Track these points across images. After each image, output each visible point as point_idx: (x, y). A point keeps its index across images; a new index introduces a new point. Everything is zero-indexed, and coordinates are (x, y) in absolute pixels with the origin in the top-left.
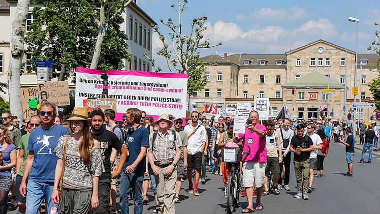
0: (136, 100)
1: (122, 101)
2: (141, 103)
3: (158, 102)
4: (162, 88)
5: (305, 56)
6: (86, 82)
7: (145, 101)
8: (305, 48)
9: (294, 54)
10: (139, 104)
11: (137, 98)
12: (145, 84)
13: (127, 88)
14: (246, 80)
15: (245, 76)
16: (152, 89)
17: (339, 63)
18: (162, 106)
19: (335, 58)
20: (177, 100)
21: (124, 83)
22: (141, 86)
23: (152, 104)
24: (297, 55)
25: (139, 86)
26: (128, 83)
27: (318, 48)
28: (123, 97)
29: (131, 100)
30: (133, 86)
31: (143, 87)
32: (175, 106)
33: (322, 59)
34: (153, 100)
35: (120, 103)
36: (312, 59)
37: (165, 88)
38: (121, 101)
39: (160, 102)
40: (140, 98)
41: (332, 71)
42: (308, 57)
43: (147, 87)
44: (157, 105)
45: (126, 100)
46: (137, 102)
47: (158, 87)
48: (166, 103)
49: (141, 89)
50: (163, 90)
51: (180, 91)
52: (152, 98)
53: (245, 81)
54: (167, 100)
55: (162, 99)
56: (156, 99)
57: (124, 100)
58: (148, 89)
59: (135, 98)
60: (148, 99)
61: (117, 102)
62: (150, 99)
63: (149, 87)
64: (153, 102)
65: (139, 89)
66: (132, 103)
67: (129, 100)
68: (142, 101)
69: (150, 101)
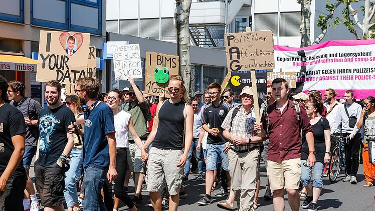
0: (336, 74)
1: (321, 77)
2: (341, 76)
3: (361, 74)
4: (365, 57)
6: (283, 60)
7: (346, 74)
10: (339, 78)
11: (336, 71)
12: (345, 55)
13: (325, 61)
16: (354, 60)
18: (366, 78)
21: (322, 56)
22: (341, 58)
23: (354, 77)
25: (338, 57)
26: (326, 56)
28: (321, 72)
29: (330, 75)
30: (331, 58)
31: (343, 58)
35: (318, 79)
37: (369, 57)
38: (319, 77)
39: (363, 74)
40: (340, 71)
43: (347, 57)
44: (360, 78)
45: (325, 75)
46: (337, 76)
47: (360, 57)
48: (370, 73)
49: (342, 60)
50: (366, 60)
52: (354, 70)
54: (371, 70)
55: (365, 70)
56: (358, 71)
57: (322, 75)
58: (349, 60)
59: (334, 71)
60: (350, 71)
61: (315, 79)
62: (352, 72)
63: (350, 57)
64: (356, 73)
65: (338, 61)
66: (331, 78)
67: (328, 75)
68: (343, 74)
69: (352, 74)
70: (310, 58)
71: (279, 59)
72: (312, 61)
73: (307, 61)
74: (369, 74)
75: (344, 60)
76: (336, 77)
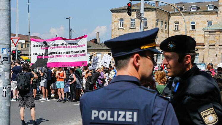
0: (62, 54)
2: (65, 55)
4: (76, 45)
6: (36, 46)
7: (67, 54)
10: (64, 56)
11: (62, 53)
12: (66, 44)
13: (57, 48)
14: (177, 27)
15: (176, 23)
16: (71, 47)
18: (76, 56)
20: (83, 51)
21: (55, 45)
22: (65, 46)
23: (71, 56)
25: (63, 46)
26: (57, 45)
28: (55, 53)
30: (59, 46)
31: (66, 46)
32: (83, 55)
34: (72, 53)
35: (54, 57)
39: (75, 54)
40: (64, 53)
43: (68, 46)
44: (74, 56)
46: (63, 55)
47: (74, 45)
50: (76, 47)
51: (84, 45)
53: (176, 29)
54: (78, 52)
55: (76, 52)
56: (73, 52)
57: (56, 55)
58: (68, 47)
59: (61, 53)
60: (69, 52)
62: (70, 53)
63: (69, 46)
64: (72, 54)
65: (63, 47)
66: (60, 56)
67: (58, 55)
68: (66, 54)
69: (70, 54)
70: (49, 46)
71: (33, 46)
72: (51, 47)
73: (48, 47)
74: (77, 54)
75: (66, 47)
76: (62, 56)
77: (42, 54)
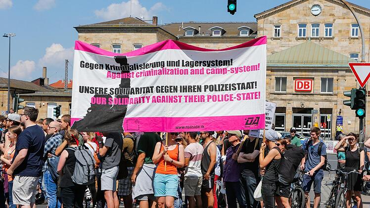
0: (179, 93)
1: (154, 97)
2: (186, 97)
3: (217, 93)
4: (223, 67)
5: (288, 20)
6: (91, 66)
7: (193, 94)
8: (289, 7)
9: (270, 18)
10: (183, 99)
11: (179, 89)
12: (191, 64)
13: (160, 73)
16: (205, 71)
17: (348, 32)
18: (224, 98)
19: (342, 24)
20: (250, 85)
21: (155, 65)
22: (185, 68)
23: (206, 98)
24: (274, 18)
25: (181, 67)
26: (162, 64)
27: (311, 6)
28: (154, 89)
29: (169, 94)
30: (170, 68)
31: (189, 68)
32: (248, 97)
33: (318, 25)
34: (208, 90)
35: (151, 100)
36: (301, 25)
37: (229, 68)
38: (151, 97)
39: (220, 93)
40: (184, 89)
41: (336, 45)
42: (294, 22)
43: (195, 68)
44: (215, 99)
45: (161, 94)
46: (180, 97)
47: (215, 67)
48: (232, 92)
49: (186, 72)
50: (224, 71)
51: (255, 68)
52: (206, 87)
54: (233, 87)
55: (224, 87)
56: (212, 88)
57: (155, 94)
58: (197, 72)
59: (176, 89)
60: (199, 89)
61: (146, 99)
62: (203, 89)
63: (199, 68)
64: (208, 92)
65: (182, 72)
66: (171, 100)
67: (165, 94)
68: (188, 94)
69: (202, 93)
70: (137, 67)
71: (83, 65)
72: (139, 71)
73: (131, 71)
74: (229, 93)
75: (189, 71)
76: (178, 98)
77: (108, 92)
